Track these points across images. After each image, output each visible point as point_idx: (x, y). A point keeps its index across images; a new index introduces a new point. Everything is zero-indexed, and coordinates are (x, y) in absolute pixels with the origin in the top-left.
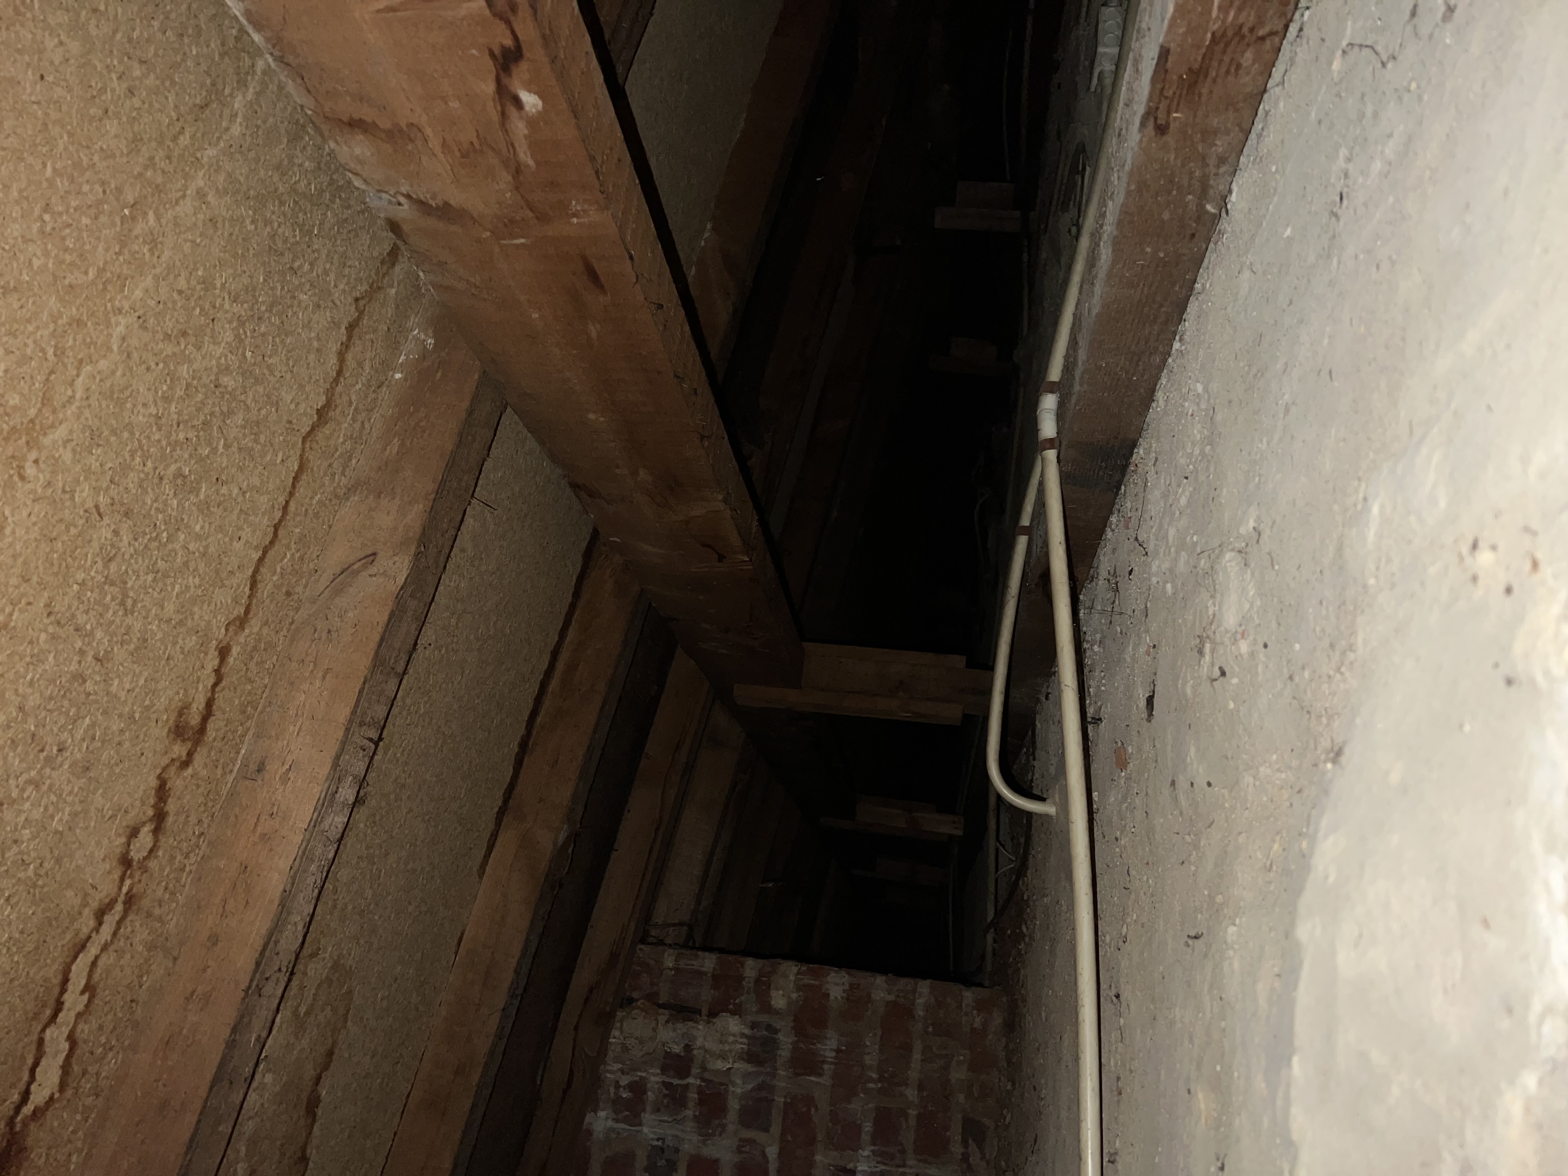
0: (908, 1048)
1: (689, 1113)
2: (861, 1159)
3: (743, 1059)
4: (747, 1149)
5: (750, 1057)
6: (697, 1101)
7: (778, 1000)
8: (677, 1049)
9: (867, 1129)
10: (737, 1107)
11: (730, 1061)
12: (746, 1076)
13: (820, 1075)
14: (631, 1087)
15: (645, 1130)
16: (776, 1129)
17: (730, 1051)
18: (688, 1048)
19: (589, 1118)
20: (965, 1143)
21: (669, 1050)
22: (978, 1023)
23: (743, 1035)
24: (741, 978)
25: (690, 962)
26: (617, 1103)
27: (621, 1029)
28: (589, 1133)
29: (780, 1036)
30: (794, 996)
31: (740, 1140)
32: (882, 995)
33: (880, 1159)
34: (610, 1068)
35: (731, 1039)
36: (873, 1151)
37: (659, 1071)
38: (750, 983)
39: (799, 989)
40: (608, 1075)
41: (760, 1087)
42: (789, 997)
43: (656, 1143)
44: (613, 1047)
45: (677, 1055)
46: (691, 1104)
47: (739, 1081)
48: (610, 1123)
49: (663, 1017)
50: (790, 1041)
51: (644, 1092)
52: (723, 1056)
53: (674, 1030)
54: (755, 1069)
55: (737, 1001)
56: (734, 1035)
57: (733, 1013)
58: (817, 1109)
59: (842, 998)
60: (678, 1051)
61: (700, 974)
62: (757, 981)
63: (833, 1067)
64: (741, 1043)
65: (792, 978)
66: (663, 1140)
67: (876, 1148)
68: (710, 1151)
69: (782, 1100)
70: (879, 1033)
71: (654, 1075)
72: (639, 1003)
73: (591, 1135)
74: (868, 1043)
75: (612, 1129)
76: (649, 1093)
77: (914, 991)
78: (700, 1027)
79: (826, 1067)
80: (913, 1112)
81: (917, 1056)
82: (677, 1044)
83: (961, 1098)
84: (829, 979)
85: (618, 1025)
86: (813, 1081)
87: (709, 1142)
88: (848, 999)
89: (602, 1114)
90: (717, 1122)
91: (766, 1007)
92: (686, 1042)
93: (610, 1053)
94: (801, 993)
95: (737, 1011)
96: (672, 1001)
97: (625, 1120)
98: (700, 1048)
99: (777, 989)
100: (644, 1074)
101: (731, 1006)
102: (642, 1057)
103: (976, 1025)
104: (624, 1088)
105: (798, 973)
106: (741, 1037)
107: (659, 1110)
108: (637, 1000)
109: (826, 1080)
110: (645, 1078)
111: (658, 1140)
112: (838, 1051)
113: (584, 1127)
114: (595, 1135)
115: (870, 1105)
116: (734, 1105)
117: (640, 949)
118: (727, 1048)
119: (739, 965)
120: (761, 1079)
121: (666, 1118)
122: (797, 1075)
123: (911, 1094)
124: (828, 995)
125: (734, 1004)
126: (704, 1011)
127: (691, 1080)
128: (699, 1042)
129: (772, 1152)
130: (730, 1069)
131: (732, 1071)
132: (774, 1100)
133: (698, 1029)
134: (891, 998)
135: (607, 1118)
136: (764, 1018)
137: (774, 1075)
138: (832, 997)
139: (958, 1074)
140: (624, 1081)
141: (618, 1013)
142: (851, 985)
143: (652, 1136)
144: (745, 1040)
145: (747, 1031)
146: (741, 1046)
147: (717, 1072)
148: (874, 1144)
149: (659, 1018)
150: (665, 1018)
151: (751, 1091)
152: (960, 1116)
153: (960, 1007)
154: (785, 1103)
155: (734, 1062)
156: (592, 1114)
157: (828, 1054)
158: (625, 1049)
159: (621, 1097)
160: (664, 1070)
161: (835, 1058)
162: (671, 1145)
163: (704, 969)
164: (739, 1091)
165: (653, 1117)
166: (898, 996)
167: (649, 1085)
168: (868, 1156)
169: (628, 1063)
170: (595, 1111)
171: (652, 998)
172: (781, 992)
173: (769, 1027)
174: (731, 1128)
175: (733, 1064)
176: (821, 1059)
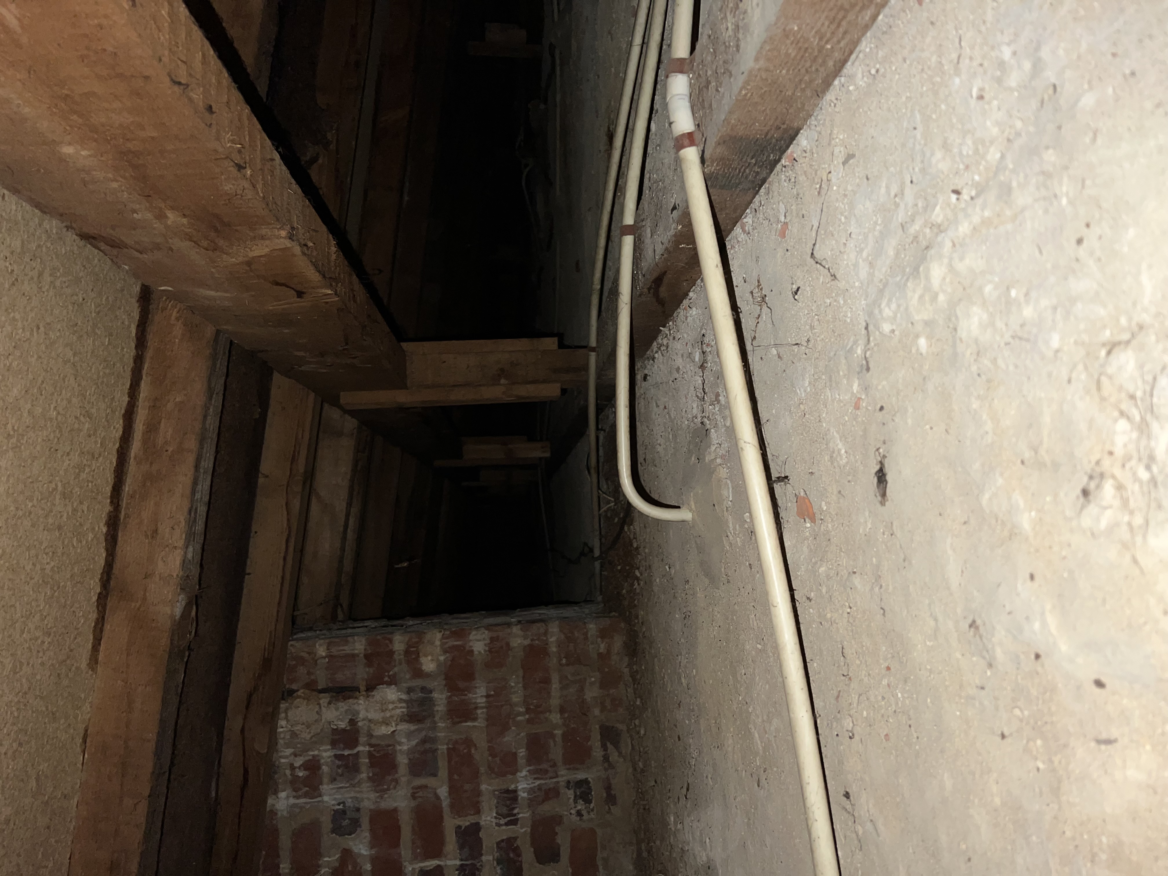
0: (547, 681)
1: (364, 775)
2: (520, 779)
3: (405, 721)
4: (420, 794)
5: (411, 718)
6: (369, 765)
7: (428, 665)
8: (343, 725)
9: (521, 754)
10: (406, 761)
11: (393, 724)
12: (410, 735)
13: (475, 719)
14: (305, 766)
15: (326, 798)
16: (443, 773)
17: (392, 717)
18: (352, 722)
19: (270, 801)
20: (604, 747)
21: (335, 727)
22: (602, 648)
23: (401, 700)
24: (391, 653)
25: (342, 648)
26: (295, 784)
27: (286, 718)
28: (273, 813)
29: (435, 695)
30: (442, 658)
31: (413, 788)
32: (519, 642)
33: (535, 776)
34: (283, 754)
35: (391, 706)
36: (528, 771)
37: (329, 747)
38: (400, 654)
39: (445, 652)
40: (283, 761)
41: (424, 741)
42: (438, 660)
43: (338, 807)
44: (282, 736)
45: (344, 730)
46: (363, 768)
47: (404, 740)
48: (292, 801)
49: (324, 699)
50: (444, 696)
51: (319, 768)
52: (386, 722)
53: (337, 709)
54: (416, 727)
55: (391, 673)
56: (393, 703)
57: (389, 684)
58: (476, 749)
59: (485, 651)
60: (343, 726)
61: (354, 656)
62: (407, 652)
63: (484, 710)
64: (401, 707)
65: (438, 643)
66: (344, 803)
67: (531, 768)
68: (388, 804)
69: (445, 747)
70: (521, 673)
71: (325, 751)
72: (299, 693)
73: (276, 814)
74: (513, 684)
75: (295, 805)
76: (324, 767)
77: (546, 633)
78: (361, 702)
79: (479, 711)
80: (558, 732)
81: (555, 685)
82: (342, 721)
83: (597, 712)
84: (471, 637)
85: (283, 715)
86: (468, 726)
87: (386, 796)
88: (490, 651)
89: (283, 795)
90: (390, 778)
91: (418, 673)
92: (350, 717)
93: (281, 742)
94: (448, 655)
95: (393, 682)
96: (330, 685)
97: (306, 795)
98: (363, 720)
99: (426, 656)
100: (316, 753)
101: (386, 679)
102: (311, 738)
103: (601, 651)
104: (299, 768)
105: (443, 637)
106: (400, 703)
107: (335, 779)
108: (298, 691)
109: (480, 723)
110: (318, 756)
111: (339, 804)
112: (488, 696)
113: (268, 809)
114: (279, 814)
115: (522, 734)
116: (402, 760)
117: (292, 645)
118: (388, 714)
119: (387, 642)
120: (424, 733)
121: (343, 785)
122: (454, 724)
123: (555, 718)
124: (472, 651)
125: (389, 676)
126: (362, 688)
127: (360, 748)
128: (361, 716)
129: (443, 792)
130: (394, 731)
131: (397, 732)
132: (437, 749)
133: (359, 704)
134: (527, 642)
135: (288, 797)
136: (418, 683)
137: (434, 728)
138: (476, 653)
139: (591, 693)
140: (298, 762)
141: (282, 705)
142: (492, 639)
143: (333, 802)
144: (404, 705)
145: (404, 697)
146: (400, 710)
147: (384, 736)
148: (530, 766)
149: (321, 702)
150: (327, 700)
151: (416, 745)
152: (597, 727)
153: (586, 638)
154: (448, 749)
155: (397, 725)
156: (274, 797)
157: (479, 701)
158: (294, 735)
159: (298, 776)
160: (334, 744)
161: (486, 702)
162: (352, 806)
163: (356, 652)
164: (405, 748)
165: (331, 786)
166: (532, 640)
167: (322, 761)
168: (526, 776)
169: (299, 746)
170: (276, 793)
171: (311, 686)
172: (430, 658)
173: (423, 689)
174: (404, 779)
175: (396, 726)
176: (473, 706)
